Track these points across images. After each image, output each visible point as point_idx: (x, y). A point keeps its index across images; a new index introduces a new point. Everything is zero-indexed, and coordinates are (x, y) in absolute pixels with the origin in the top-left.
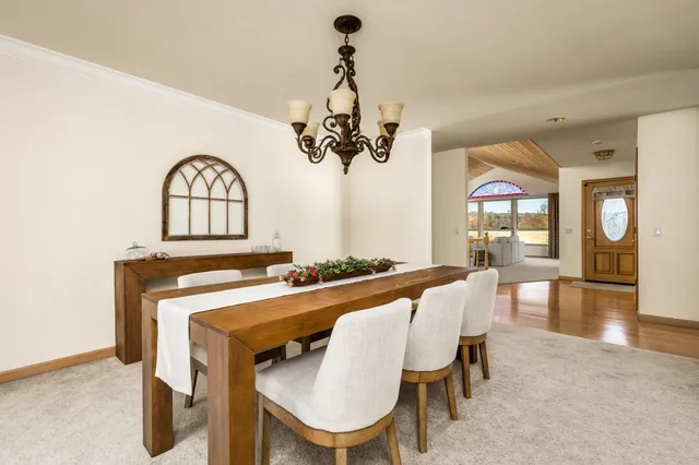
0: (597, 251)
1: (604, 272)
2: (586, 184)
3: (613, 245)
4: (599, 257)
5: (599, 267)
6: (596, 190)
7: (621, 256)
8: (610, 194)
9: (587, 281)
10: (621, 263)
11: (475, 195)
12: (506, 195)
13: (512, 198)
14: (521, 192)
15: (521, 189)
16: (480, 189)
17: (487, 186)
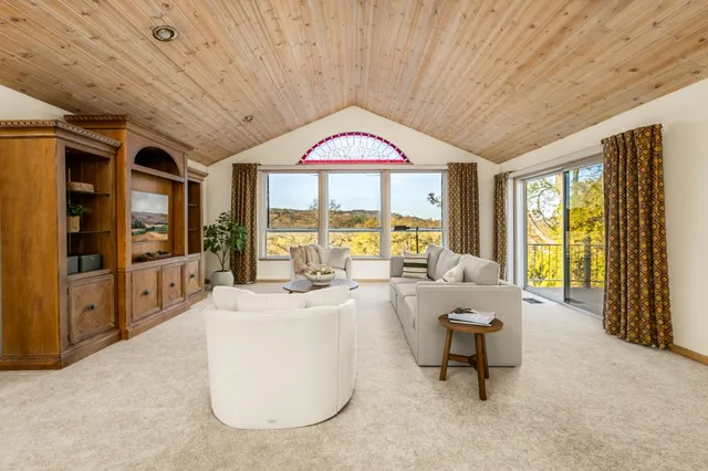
11: (313, 156)
12: (372, 162)
13: (383, 167)
14: (400, 158)
15: (399, 151)
16: (324, 146)
17: (337, 140)
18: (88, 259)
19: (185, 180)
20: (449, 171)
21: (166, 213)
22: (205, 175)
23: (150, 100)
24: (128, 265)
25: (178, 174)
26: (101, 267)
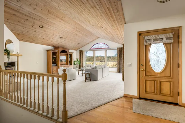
0: (147, 78)
1: (150, 93)
2: (140, 34)
3: (156, 75)
4: (148, 82)
5: (148, 90)
6: (146, 38)
7: (162, 83)
8: (156, 40)
9: (141, 98)
10: (162, 87)
11: (93, 48)
12: (103, 48)
13: (105, 49)
14: (108, 47)
15: (108, 46)
16: (94, 46)
17: (97, 45)
18: (55, 65)
19: (68, 54)
20: (117, 49)
21: (66, 59)
22: (73, 53)
23: (63, 44)
24: (59, 65)
25: (67, 53)
26: (57, 65)
